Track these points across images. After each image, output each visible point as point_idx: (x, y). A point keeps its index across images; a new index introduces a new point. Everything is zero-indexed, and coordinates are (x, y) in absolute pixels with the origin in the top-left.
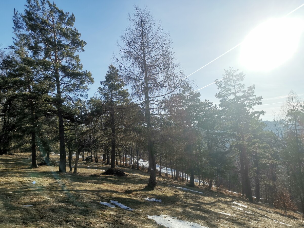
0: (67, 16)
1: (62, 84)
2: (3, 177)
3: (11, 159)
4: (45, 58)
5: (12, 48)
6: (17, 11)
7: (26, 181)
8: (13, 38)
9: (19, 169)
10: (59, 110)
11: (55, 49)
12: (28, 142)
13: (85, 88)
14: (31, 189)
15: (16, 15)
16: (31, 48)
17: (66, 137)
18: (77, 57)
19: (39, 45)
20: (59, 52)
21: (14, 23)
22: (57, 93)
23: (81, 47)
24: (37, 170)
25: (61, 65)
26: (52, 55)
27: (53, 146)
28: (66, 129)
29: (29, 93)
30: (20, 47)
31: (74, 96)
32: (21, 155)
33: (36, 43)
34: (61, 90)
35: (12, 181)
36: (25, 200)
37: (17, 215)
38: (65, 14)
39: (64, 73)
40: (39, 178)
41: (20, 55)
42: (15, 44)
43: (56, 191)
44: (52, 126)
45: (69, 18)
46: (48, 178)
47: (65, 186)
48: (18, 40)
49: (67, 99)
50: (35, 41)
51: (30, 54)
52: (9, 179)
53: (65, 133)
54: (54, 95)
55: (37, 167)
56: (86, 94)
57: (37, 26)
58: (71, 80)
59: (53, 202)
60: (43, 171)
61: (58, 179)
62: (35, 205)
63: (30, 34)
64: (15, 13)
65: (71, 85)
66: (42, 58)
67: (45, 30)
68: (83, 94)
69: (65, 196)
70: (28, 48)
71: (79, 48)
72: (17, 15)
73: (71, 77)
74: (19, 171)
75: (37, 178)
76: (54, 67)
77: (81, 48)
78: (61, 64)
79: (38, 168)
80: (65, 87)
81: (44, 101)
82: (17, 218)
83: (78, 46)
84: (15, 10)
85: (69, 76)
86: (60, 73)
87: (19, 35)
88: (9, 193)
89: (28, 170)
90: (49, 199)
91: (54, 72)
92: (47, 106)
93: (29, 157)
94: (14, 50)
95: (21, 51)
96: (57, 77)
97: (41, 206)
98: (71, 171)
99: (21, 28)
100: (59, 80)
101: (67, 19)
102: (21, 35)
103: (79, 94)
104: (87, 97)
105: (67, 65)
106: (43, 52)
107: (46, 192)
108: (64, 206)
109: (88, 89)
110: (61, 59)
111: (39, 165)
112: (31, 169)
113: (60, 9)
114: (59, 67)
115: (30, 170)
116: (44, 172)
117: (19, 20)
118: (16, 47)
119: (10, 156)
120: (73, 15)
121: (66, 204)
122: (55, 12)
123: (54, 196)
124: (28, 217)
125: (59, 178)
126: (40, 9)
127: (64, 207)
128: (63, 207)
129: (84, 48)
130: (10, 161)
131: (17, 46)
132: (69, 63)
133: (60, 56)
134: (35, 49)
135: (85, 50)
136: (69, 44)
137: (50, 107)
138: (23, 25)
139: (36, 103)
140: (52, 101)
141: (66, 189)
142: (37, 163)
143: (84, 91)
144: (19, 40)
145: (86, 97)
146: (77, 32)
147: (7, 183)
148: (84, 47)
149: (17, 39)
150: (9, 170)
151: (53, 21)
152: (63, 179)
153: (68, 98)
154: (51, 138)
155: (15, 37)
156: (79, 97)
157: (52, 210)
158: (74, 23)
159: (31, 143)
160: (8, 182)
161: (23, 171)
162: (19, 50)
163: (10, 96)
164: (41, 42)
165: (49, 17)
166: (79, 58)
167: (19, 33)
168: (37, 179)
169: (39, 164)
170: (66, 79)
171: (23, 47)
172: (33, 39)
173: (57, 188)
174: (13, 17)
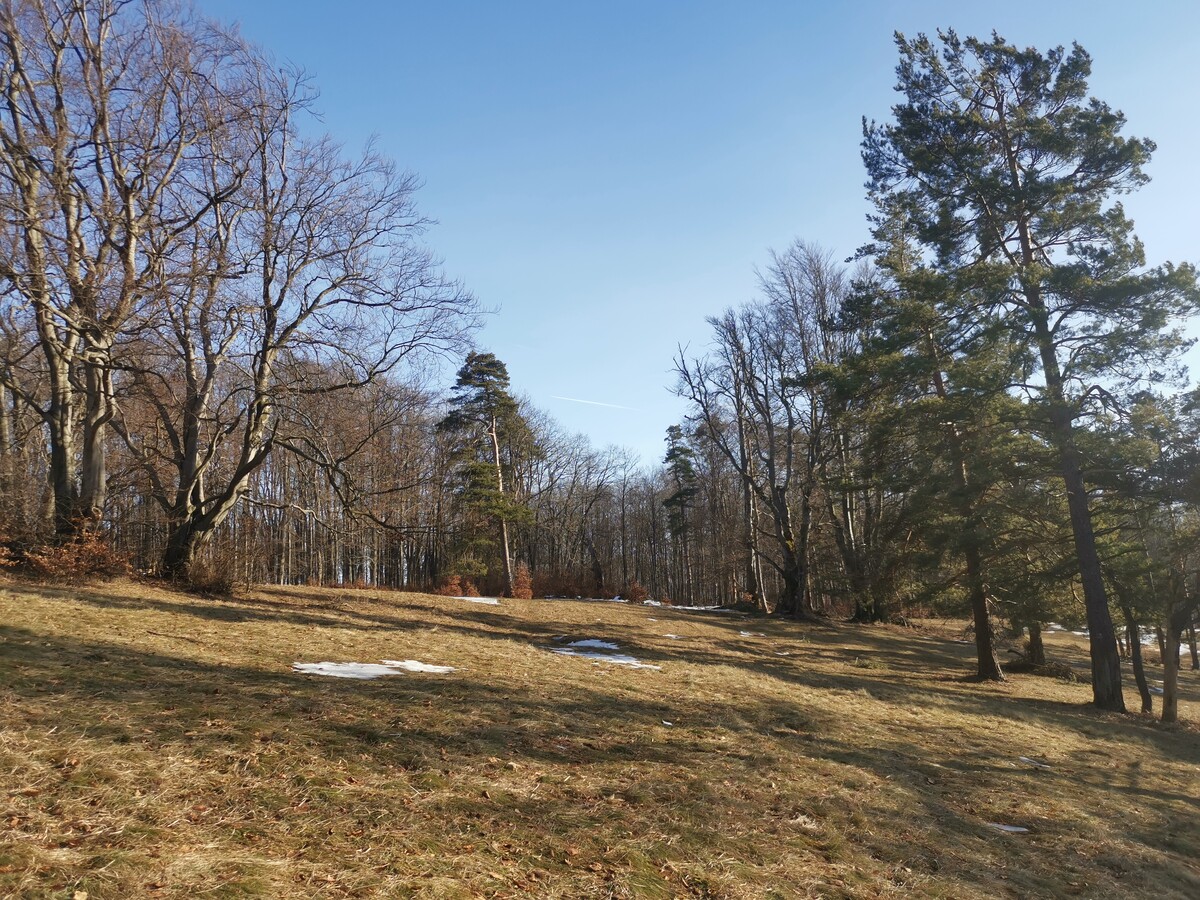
0: (1057, 61)
1: (1064, 343)
2: (894, 703)
3: (904, 639)
4: (983, 257)
5: (867, 253)
6: (873, 122)
7: (977, 730)
8: (868, 216)
9: (935, 679)
10: (1061, 449)
11: (1020, 211)
12: (954, 579)
13: (1171, 342)
14: (1005, 764)
15: (870, 138)
16: (928, 235)
17: (1104, 560)
18: (1116, 216)
19: (957, 213)
20: (1035, 220)
21: (868, 165)
22: (1048, 382)
23: (1130, 170)
24: (1000, 688)
25: (1052, 269)
26: (1008, 239)
27: (1052, 598)
28: (1099, 526)
29: (941, 401)
30: (893, 241)
31: (1122, 385)
32: (932, 629)
33: (946, 212)
34: (1062, 370)
35: (927, 722)
36: (993, 804)
37: (978, 856)
38: (1045, 57)
39: (1064, 295)
40: (1020, 724)
41: (897, 270)
42: (877, 235)
43: (1105, 786)
44: (1042, 518)
45: (1064, 69)
46: (1057, 727)
47: (1139, 773)
48: (883, 219)
49: (1090, 402)
50: (942, 205)
51: (928, 255)
52: (916, 714)
53: (1099, 546)
54: (1034, 394)
55: (1002, 680)
56: (1181, 366)
57: (941, 146)
58: (1101, 318)
59: (1110, 835)
60: (1027, 697)
61: (1101, 736)
62: (1036, 831)
63: (922, 184)
64: (868, 130)
65: (1101, 339)
66: (972, 260)
67: (973, 151)
68: (1160, 370)
69: (1154, 820)
70: (919, 237)
71: (1121, 176)
72: (873, 136)
73: (1098, 306)
74: (939, 686)
75: (1015, 723)
76: (1024, 282)
77: (1131, 174)
78: (1050, 263)
79: (1006, 681)
80: (1076, 355)
81: (996, 421)
82: (982, 867)
83: (1118, 168)
84: (864, 120)
85: (1088, 305)
86: (1050, 301)
87: (886, 200)
88: (930, 767)
89: (968, 685)
90: (1085, 818)
91: (1025, 301)
92: (1011, 440)
93: (961, 638)
94: (872, 258)
95: (897, 253)
96: (1041, 319)
97: (1059, 839)
98: (1150, 709)
99: (890, 175)
100: (1050, 328)
101: (1054, 76)
102: (893, 197)
103: (1146, 370)
104: (1187, 379)
105: (1074, 264)
106: (974, 236)
107: (1066, 786)
108: (1164, 862)
109: (1187, 344)
110: (1047, 245)
111: (1008, 669)
112: (979, 681)
113: (1021, 50)
114: (1043, 277)
115: (975, 685)
116: (1031, 702)
117: (881, 149)
118: (879, 244)
119: (898, 627)
120: (1079, 50)
121: (1170, 857)
122: (1006, 70)
123: (1102, 807)
124: (1023, 874)
125: (1102, 732)
126: (947, 79)
127: (1162, 869)
128: (1156, 866)
129: (1144, 169)
130: (902, 649)
131: (882, 243)
132: (1084, 252)
133: (1040, 232)
134: (944, 235)
135: (1149, 175)
136: (1077, 171)
137: (1023, 444)
138: (896, 163)
139: (968, 435)
140: (1028, 419)
141: (1148, 787)
142: (997, 662)
143: (1164, 355)
144: (887, 217)
145: (1182, 381)
146: (1106, 111)
147: (913, 728)
148: (1144, 163)
149: (882, 216)
150: (906, 680)
151: (999, 108)
152: (1120, 741)
153: (1094, 397)
154: (1039, 563)
155: (874, 211)
156: (1143, 385)
157: (1111, 868)
158: (1085, 79)
159: (965, 584)
160: (915, 725)
161: (951, 689)
162: (890, 253)
163: (880, 420)
164: (962, 204)
165: (984, 95)
166: (1127, 218)
167: (886, 195)
168: (1016, 726)
169: (1005, 668)
170: (1079, 321)
171: (903, 239)
172: (935, 201)
173: (1106, 775)
174: (862, 148)
